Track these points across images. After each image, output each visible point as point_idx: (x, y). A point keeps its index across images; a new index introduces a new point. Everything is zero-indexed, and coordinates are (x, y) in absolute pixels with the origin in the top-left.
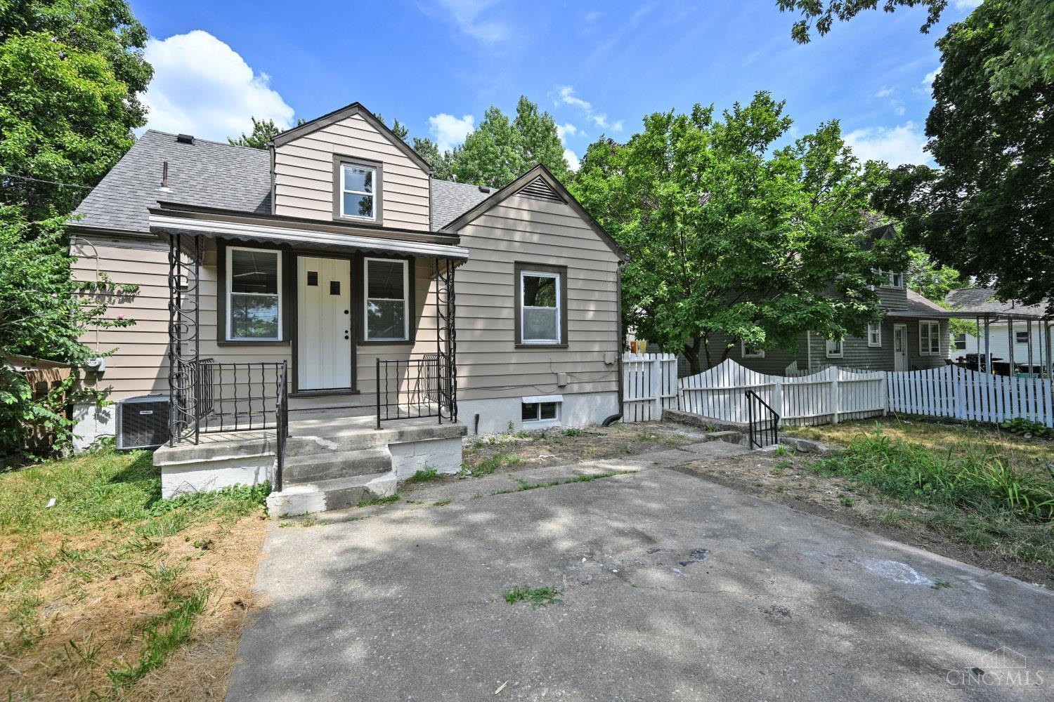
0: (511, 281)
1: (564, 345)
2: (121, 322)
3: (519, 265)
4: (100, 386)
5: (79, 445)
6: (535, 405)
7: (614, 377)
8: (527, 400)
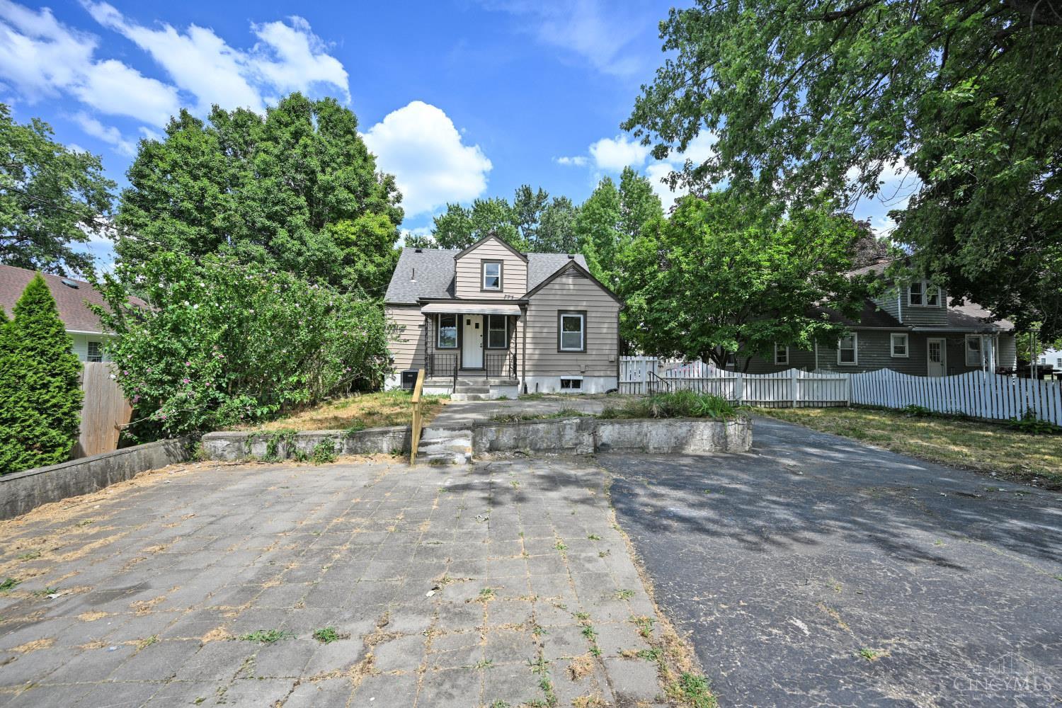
0: (556, 319)
1: (585, 351)
2: (405, 341)
3: (560, 312)
4: (393, 366)
5: (387, 388)
6: (569, 381)
7: (615, 369)
8: (563, 378)
